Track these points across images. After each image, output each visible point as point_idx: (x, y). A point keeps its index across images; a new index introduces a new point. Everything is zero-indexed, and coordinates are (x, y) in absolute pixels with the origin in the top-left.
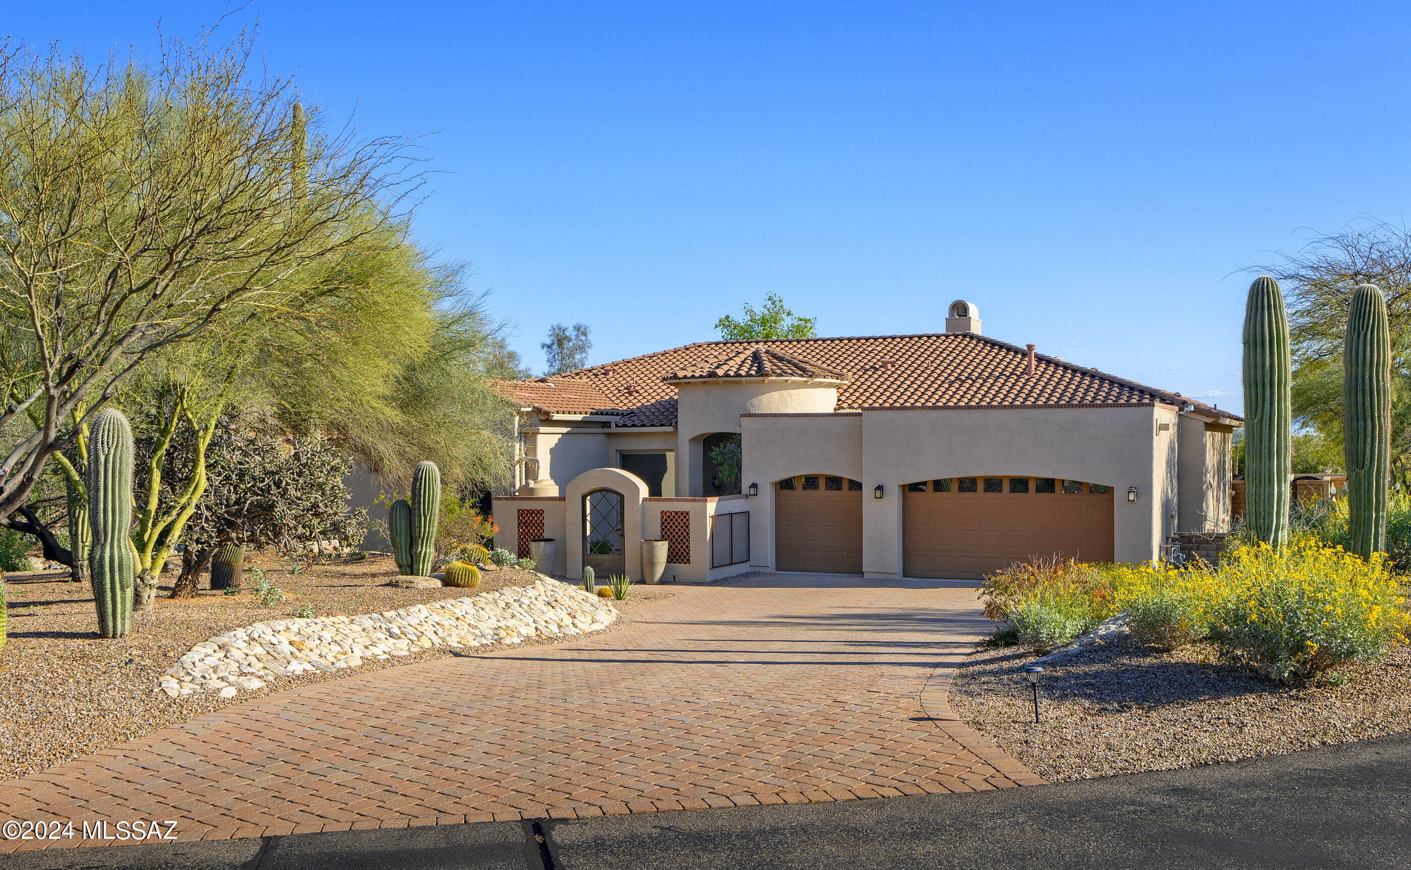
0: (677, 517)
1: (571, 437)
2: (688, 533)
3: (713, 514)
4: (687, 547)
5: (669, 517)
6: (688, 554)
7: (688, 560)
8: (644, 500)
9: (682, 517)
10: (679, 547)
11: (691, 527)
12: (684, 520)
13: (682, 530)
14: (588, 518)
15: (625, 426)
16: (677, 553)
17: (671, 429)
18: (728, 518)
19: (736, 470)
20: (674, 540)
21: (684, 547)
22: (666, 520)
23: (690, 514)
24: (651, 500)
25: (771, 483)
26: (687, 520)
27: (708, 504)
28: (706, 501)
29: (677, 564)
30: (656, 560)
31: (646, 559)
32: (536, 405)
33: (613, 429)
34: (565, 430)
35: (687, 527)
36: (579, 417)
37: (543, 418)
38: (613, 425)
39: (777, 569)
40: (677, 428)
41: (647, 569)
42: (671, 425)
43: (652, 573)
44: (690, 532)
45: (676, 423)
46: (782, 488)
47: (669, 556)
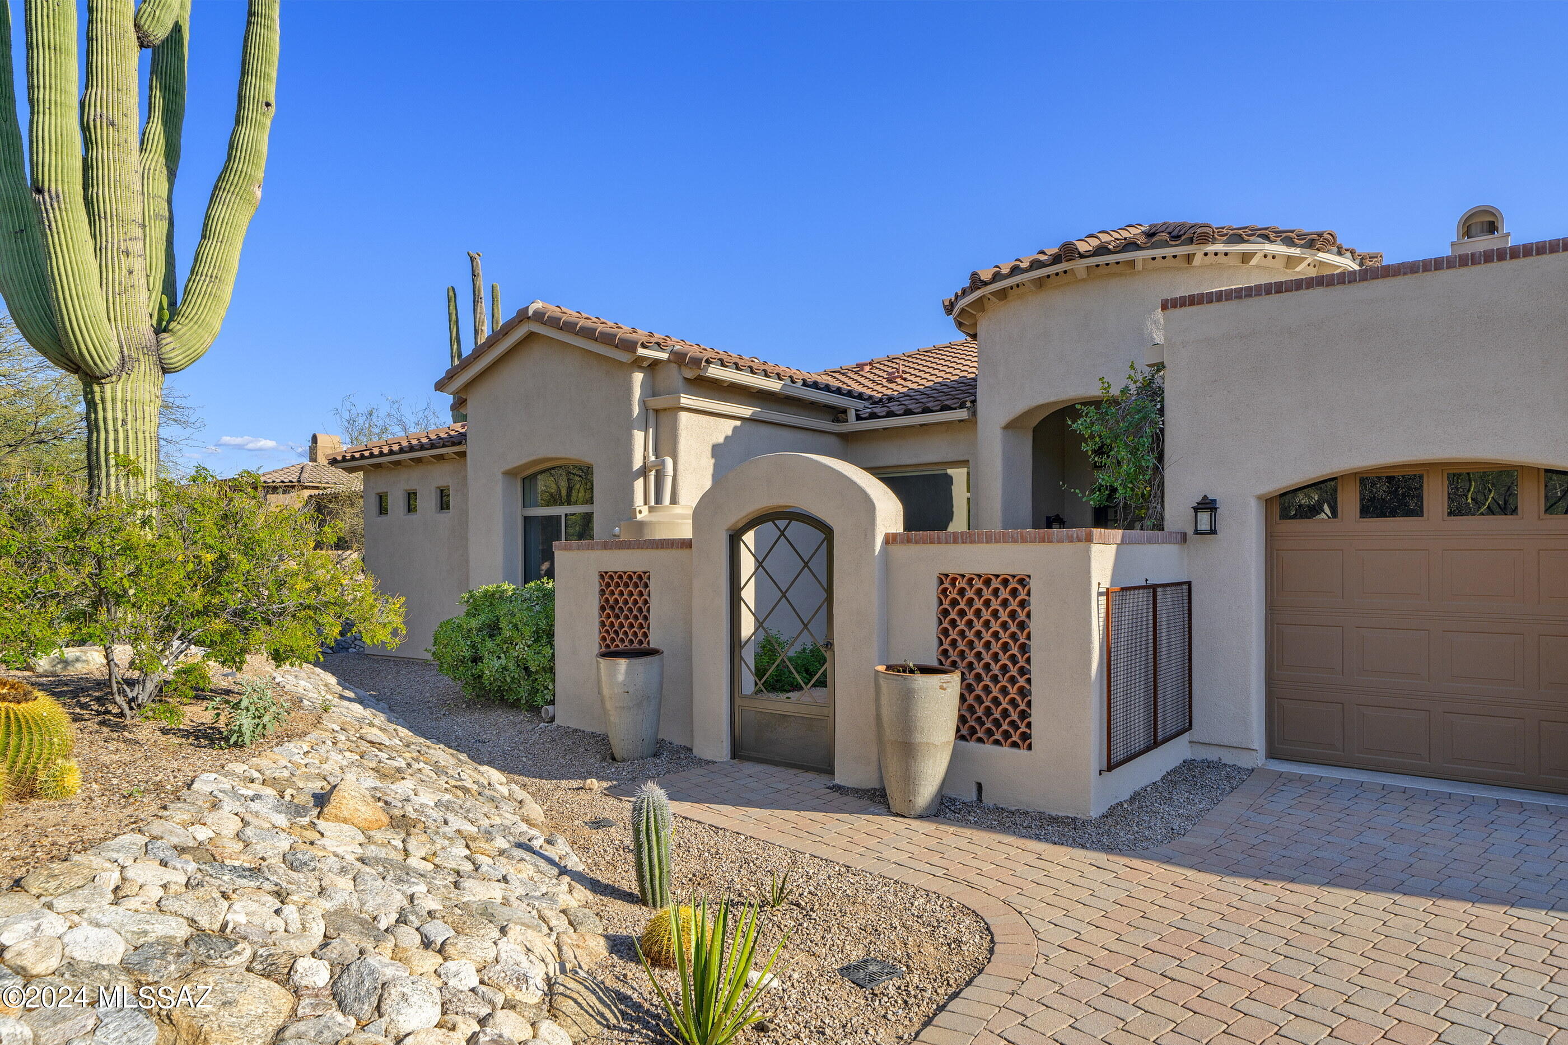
0: (987, 594)
1: (764, 430)
2: (1024, 648)
3: (1106, 584)
4: (1023, 692)
5: (962, 592)
6: (1024, 715)
7: (1025, 737)
8: (890, 539)
9: (1004, 594)
10: (995, 692)
11: (1033, 626)
12: (1014, 605)
13: (1004, 637)
14: (748, 594)
15: (873, 416)
16: (988, 712)
17: (962, 414)
18: (1142, 600)
19: (1151, 460)
20: (979, 669)
21: (1013, 691)
22: (954, 603)
23: (1034, 584)
24: (909, 541)
25: (1259, 498)
26: (1023, 604)
27: (1096, 549)
28: (1089, 539)
29: (989, 748)
30: (919, 738)
31: (890, 734)
32: (677, 347)
33: (853, 425)
34: (747, 411)
35: (1022, 626)
36: (774, 385)
37: (690, 374)
38: (852, 415)
39: (1273, 753)
40: (974, 414)
41: (893, 767)
42: (962, 406)
43: (909, 780)
44: (1034, 644)
45: (974, 402)
46: (1285, 515)
47: (962, 719)
